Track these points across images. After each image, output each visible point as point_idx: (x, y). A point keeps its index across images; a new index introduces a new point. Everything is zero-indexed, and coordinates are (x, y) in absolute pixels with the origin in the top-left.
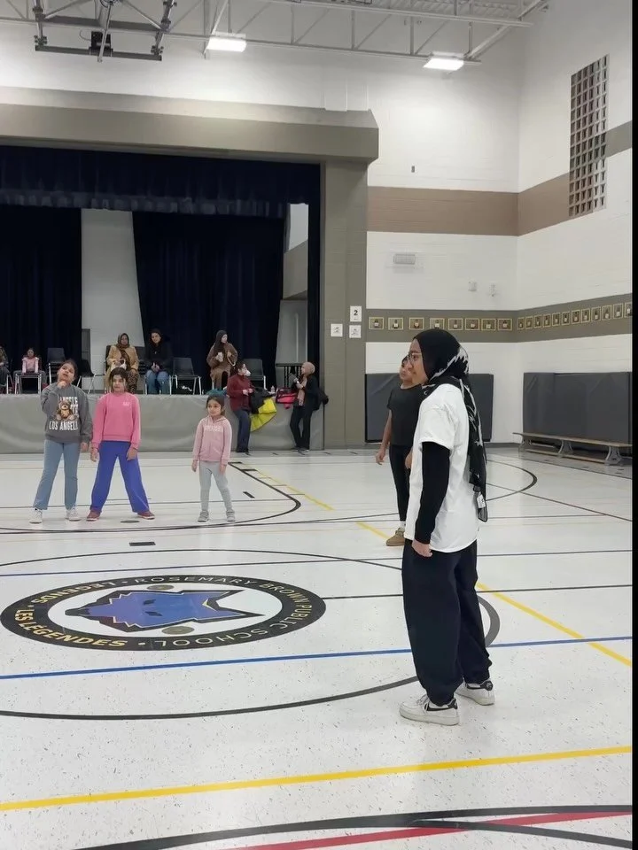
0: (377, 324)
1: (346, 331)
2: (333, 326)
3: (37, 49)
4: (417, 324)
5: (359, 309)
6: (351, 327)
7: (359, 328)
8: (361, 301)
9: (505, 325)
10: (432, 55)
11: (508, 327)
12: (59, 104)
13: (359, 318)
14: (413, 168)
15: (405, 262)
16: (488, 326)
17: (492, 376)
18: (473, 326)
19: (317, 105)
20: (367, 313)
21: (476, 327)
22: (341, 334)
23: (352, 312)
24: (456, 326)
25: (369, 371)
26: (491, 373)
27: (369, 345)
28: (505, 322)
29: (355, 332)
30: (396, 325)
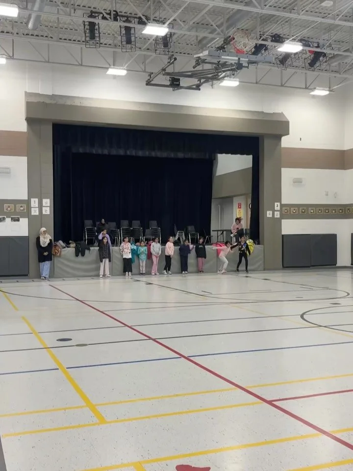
0: (286, 211)
1: (273, 214)
2: (268, 212)
3: (147, 84)
4: (303, 211)
5: (279, 204)
6: (275, 212)
7: (279, 213)
8: (280, 200)
9: (341, 211)
10: (315, 88)
11: (342, 212)
12: (142, 109)
13: (279, 208)
14: (301, 139)
15: (298, 182)
16: (334, 211)
17: (336, 235)
18: (327, 211)
19: (260, 110)
20: (282, 206)
21: (328, 212)
22: (271, 216)
23: (276, 206)
24: (320, 212)
25: (283, 233)
26: (335, 233)
27: (283, 221)
28: (340, 210)
29: (277, 215)
30: (294, 211)
